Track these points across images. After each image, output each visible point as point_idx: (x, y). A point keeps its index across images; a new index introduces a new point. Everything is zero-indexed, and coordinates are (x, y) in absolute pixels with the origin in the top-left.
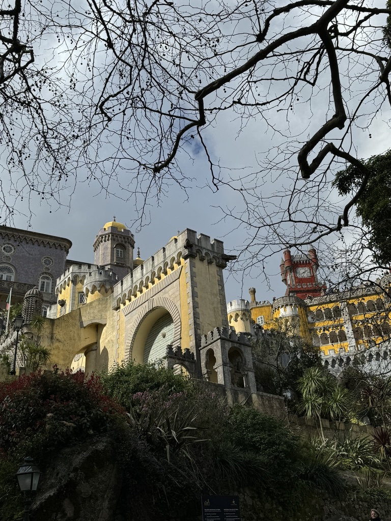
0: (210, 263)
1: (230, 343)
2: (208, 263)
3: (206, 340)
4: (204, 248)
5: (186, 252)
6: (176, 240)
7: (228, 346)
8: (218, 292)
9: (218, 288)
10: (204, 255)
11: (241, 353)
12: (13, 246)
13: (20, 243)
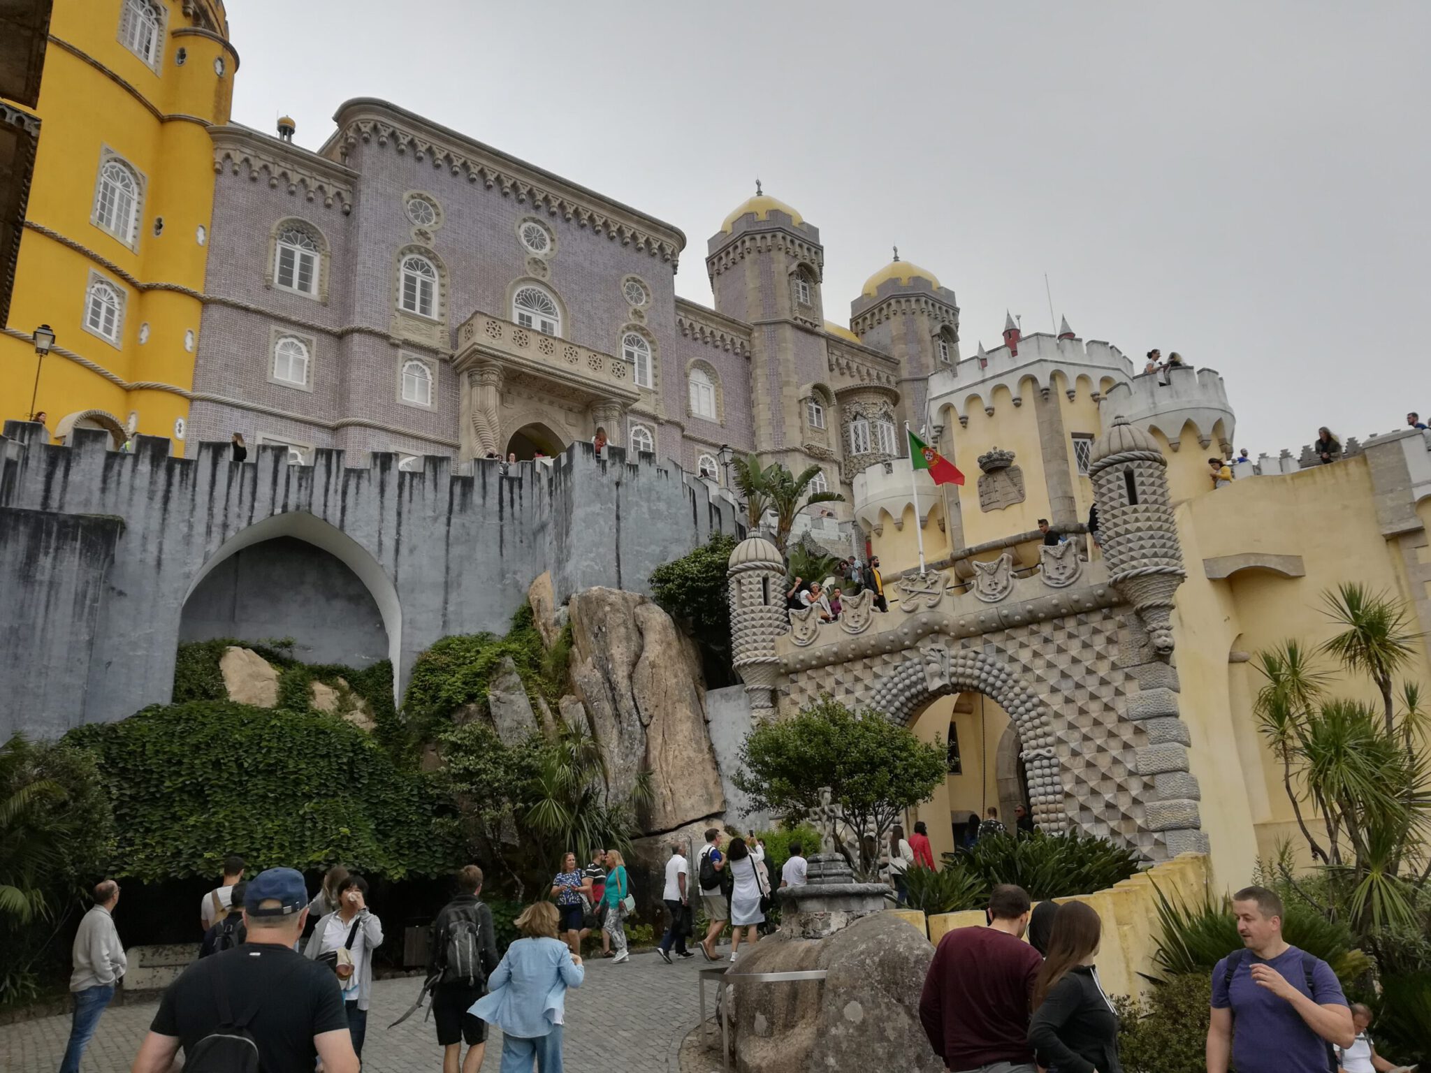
12: (547, 230)
13: (565, 225)
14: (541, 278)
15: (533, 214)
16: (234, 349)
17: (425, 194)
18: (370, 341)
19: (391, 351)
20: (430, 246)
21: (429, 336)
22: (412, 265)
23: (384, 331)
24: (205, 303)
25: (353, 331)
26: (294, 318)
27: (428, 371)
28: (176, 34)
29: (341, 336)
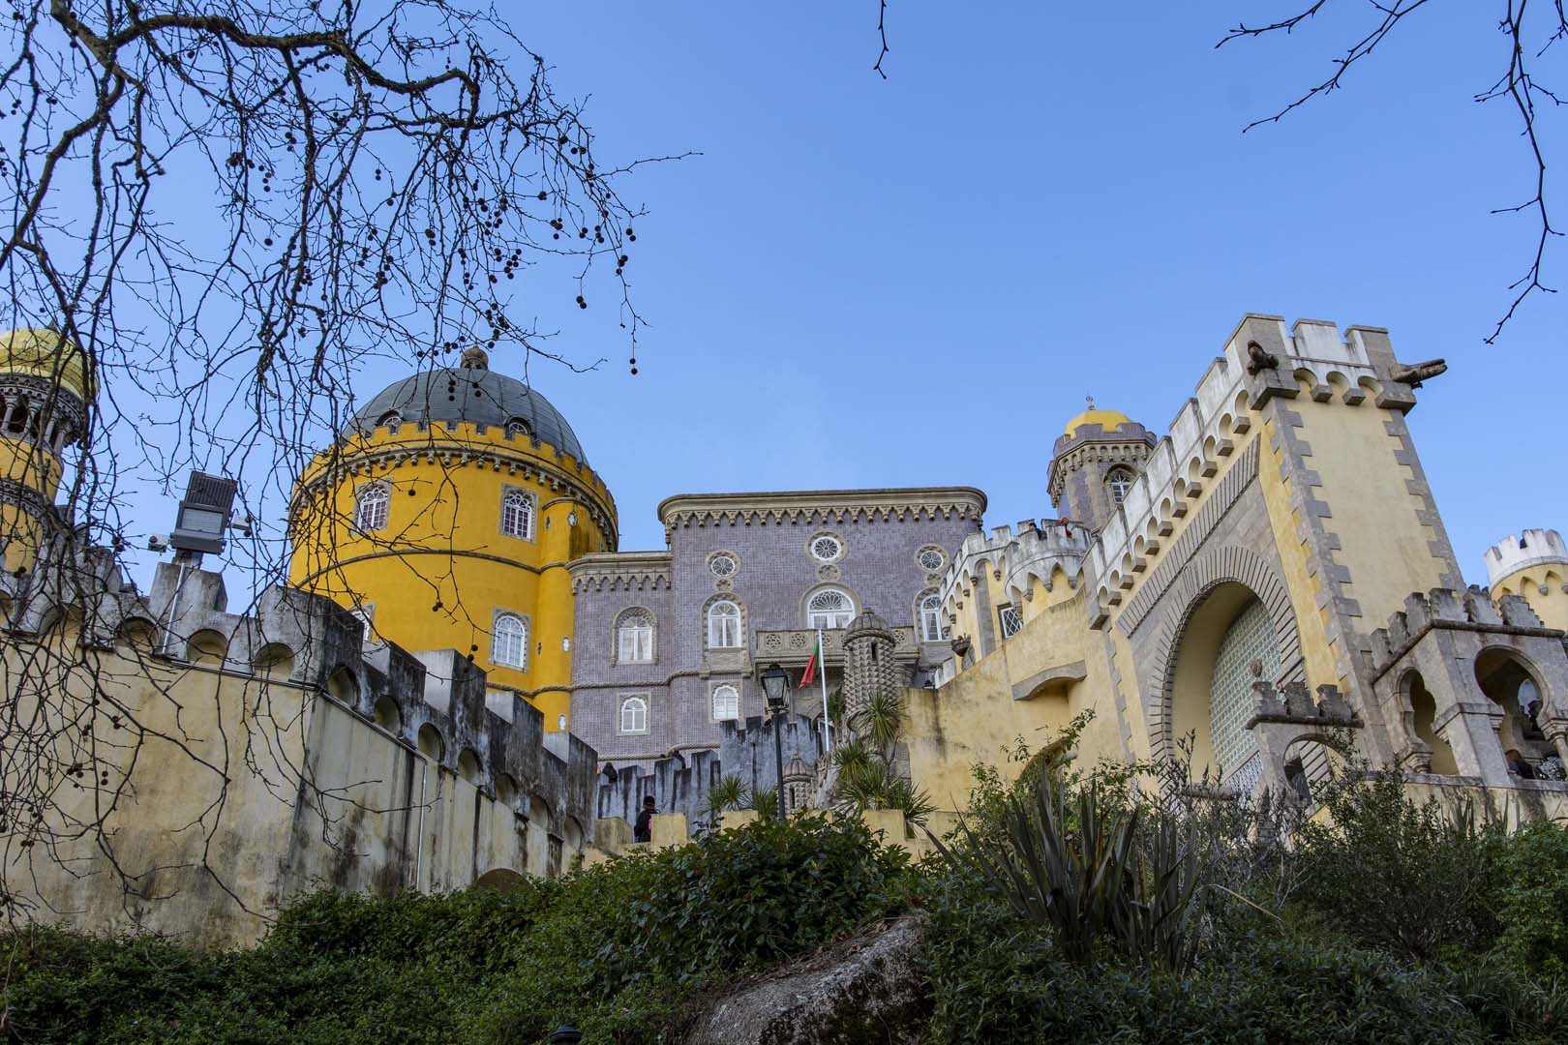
0: (1354, 403)
2: (1348, 407)
3: (1388, 644)
4: (1320, 362)
5: (1259, 385)
6: (1222, 364)
8: (1406, 489)
9: (1401, 476)
10: (1324, 383)
11: (1523, 665)
12: (836, 537)
13: (854, 526)
14: (833, 581)
15: (822, 529)
16: (591, 719)
17: (724, 551)
18: (684, 681)
19: (702, 684)
20: (729, 590)
21: (735, 663)
22: (718, 611)
23: (694, 670)
24: (571, 691)
25: (673, 678)
26: (632, 683)
27: (734, 690)
28: (545, 508)
29: (668, 684)
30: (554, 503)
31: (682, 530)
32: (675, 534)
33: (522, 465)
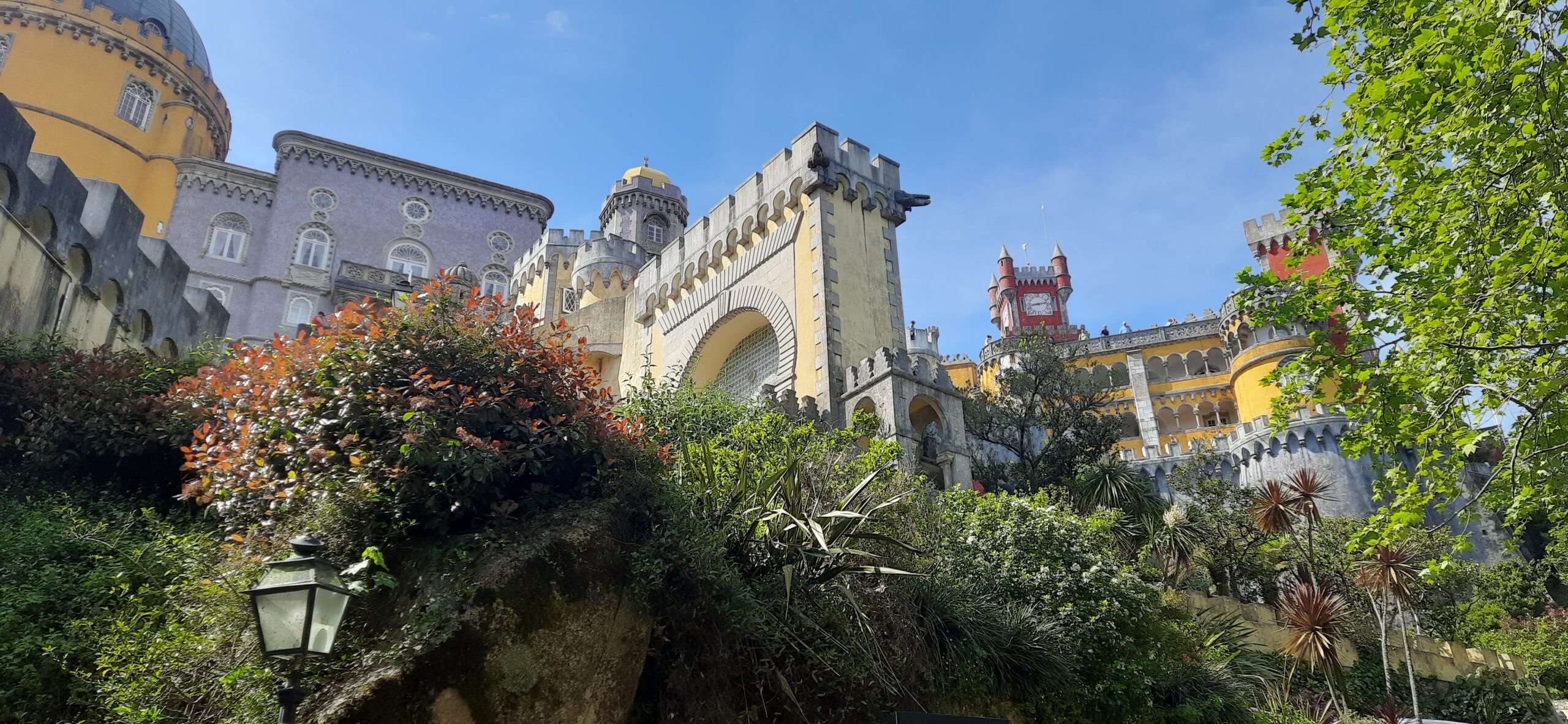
0: (867, 207)
1: (915, 386)
2: (863, 209)
3: (856, 378)
4: (855, 173)
5: (813, 177)
6: (789, 153)
7: (910, 391)
8: (885, 277)
9: (883, 267)
10: (854, 188)
11: (938, 412)
12: (426, 204)
13: (443, 200)
14: (415, 237)
15: (416, 195)
17: (327, 188)
18: (267, 285)
19: (283, 291)
20: (325, 222)
21: (316, 280)
22: (311, 235)
23: (278, 278)
25: (257, 279)
26: (217, 274)
27: (310, 303)
28: (165, 106)
29: (251, 284)
30: (175, 104)
31: (292, 161)
32: (285, 163)
33: (151, 63)
